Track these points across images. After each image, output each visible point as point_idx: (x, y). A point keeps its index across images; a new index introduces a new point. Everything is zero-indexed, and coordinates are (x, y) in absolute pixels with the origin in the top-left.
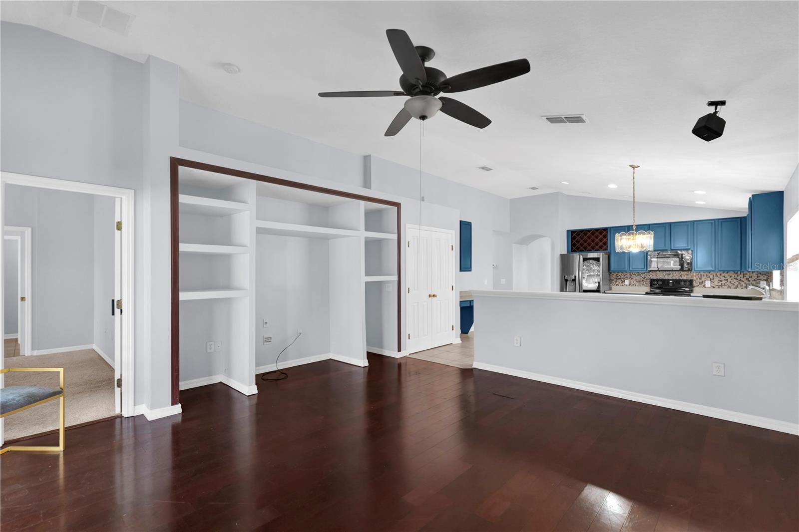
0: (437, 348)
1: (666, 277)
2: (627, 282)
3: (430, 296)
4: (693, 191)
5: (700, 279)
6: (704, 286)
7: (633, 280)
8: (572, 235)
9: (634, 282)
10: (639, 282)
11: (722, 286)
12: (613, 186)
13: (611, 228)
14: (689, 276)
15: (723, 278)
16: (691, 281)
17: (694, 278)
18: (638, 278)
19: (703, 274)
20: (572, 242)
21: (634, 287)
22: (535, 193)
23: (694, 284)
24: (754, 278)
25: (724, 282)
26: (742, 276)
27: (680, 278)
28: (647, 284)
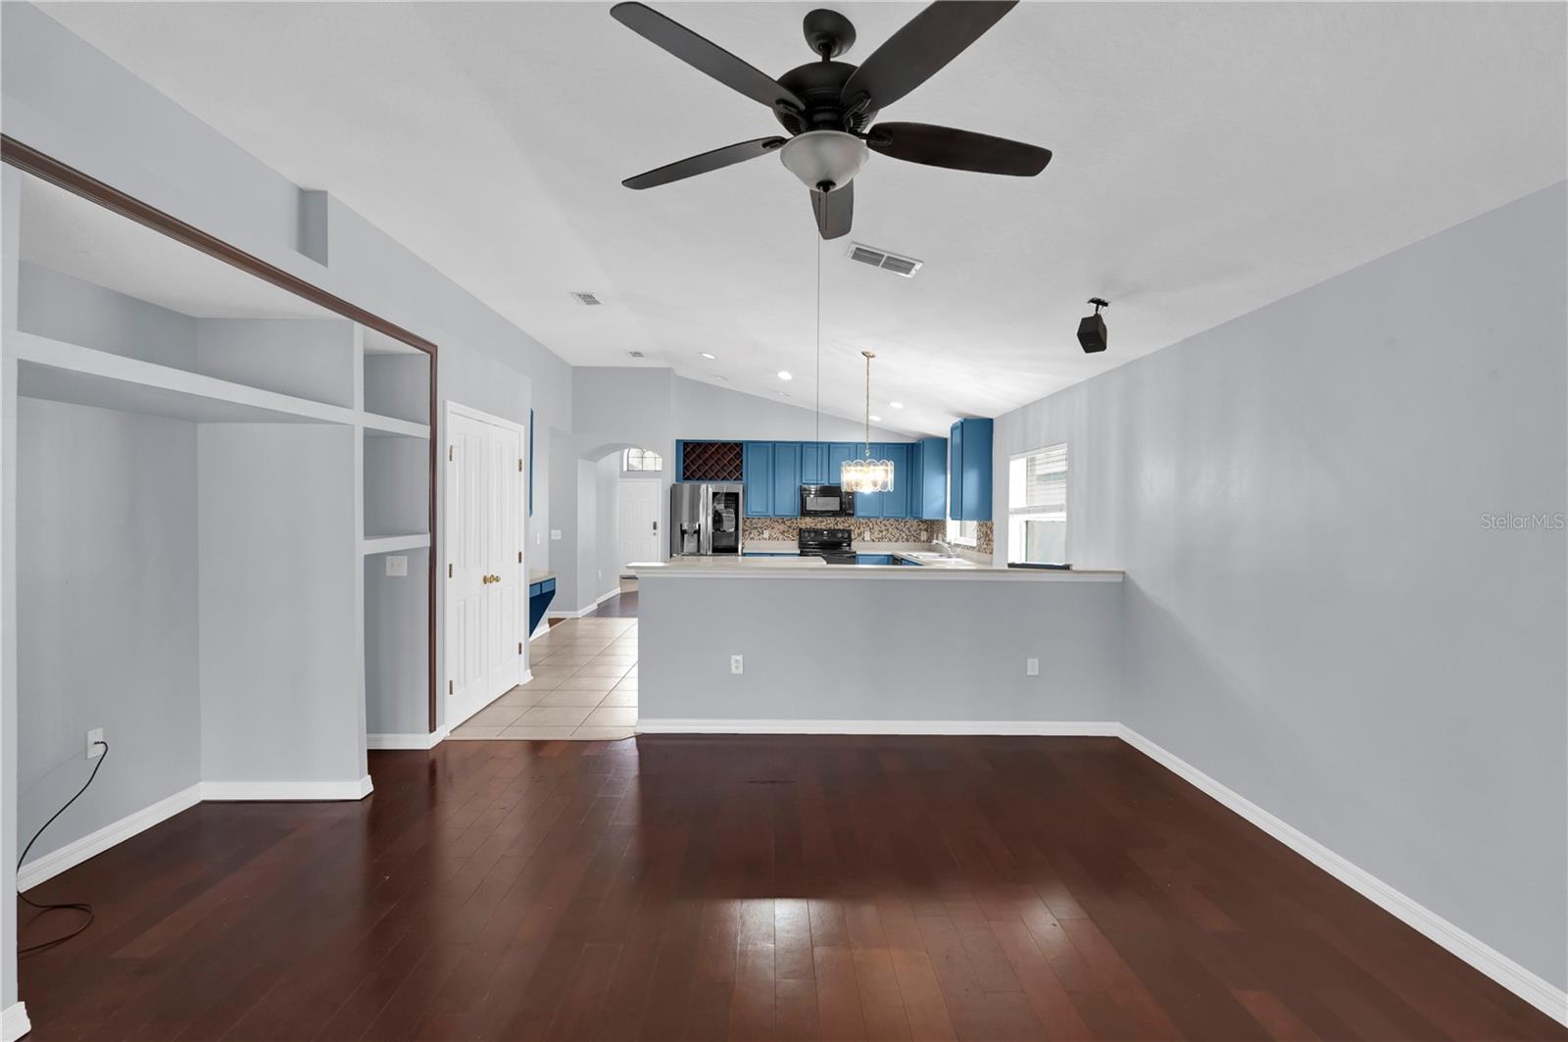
0: (497, 704)
1: (819, 526)
2: (766, 534)
3: (485, 580)
4: (889, 403)
5: (859, 528)
6: (863, 539)
7: (775, 530)
8: (685, 449)
9: (776, 533)
10: (783, 533)
11: (882, 538)
12: (785, 376)
13: (748, 442)
14: (846, 525)
15: (883, 528)
16: (849, 532)
17: (852, 528)
18: (782, 527)
19: (862, 521)
20: (684, 462)
21: (776, 542)
22: (637, 362)
23: (853, 537)
24: (914, 528)
25: (884, 533)
26: (903, 524)
27: (836, 527)
28: (793, 536)
